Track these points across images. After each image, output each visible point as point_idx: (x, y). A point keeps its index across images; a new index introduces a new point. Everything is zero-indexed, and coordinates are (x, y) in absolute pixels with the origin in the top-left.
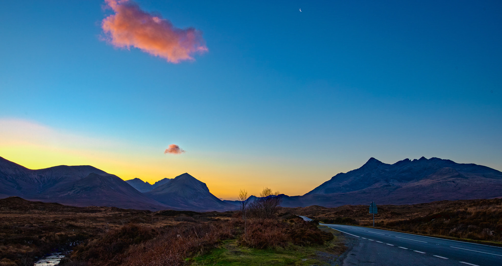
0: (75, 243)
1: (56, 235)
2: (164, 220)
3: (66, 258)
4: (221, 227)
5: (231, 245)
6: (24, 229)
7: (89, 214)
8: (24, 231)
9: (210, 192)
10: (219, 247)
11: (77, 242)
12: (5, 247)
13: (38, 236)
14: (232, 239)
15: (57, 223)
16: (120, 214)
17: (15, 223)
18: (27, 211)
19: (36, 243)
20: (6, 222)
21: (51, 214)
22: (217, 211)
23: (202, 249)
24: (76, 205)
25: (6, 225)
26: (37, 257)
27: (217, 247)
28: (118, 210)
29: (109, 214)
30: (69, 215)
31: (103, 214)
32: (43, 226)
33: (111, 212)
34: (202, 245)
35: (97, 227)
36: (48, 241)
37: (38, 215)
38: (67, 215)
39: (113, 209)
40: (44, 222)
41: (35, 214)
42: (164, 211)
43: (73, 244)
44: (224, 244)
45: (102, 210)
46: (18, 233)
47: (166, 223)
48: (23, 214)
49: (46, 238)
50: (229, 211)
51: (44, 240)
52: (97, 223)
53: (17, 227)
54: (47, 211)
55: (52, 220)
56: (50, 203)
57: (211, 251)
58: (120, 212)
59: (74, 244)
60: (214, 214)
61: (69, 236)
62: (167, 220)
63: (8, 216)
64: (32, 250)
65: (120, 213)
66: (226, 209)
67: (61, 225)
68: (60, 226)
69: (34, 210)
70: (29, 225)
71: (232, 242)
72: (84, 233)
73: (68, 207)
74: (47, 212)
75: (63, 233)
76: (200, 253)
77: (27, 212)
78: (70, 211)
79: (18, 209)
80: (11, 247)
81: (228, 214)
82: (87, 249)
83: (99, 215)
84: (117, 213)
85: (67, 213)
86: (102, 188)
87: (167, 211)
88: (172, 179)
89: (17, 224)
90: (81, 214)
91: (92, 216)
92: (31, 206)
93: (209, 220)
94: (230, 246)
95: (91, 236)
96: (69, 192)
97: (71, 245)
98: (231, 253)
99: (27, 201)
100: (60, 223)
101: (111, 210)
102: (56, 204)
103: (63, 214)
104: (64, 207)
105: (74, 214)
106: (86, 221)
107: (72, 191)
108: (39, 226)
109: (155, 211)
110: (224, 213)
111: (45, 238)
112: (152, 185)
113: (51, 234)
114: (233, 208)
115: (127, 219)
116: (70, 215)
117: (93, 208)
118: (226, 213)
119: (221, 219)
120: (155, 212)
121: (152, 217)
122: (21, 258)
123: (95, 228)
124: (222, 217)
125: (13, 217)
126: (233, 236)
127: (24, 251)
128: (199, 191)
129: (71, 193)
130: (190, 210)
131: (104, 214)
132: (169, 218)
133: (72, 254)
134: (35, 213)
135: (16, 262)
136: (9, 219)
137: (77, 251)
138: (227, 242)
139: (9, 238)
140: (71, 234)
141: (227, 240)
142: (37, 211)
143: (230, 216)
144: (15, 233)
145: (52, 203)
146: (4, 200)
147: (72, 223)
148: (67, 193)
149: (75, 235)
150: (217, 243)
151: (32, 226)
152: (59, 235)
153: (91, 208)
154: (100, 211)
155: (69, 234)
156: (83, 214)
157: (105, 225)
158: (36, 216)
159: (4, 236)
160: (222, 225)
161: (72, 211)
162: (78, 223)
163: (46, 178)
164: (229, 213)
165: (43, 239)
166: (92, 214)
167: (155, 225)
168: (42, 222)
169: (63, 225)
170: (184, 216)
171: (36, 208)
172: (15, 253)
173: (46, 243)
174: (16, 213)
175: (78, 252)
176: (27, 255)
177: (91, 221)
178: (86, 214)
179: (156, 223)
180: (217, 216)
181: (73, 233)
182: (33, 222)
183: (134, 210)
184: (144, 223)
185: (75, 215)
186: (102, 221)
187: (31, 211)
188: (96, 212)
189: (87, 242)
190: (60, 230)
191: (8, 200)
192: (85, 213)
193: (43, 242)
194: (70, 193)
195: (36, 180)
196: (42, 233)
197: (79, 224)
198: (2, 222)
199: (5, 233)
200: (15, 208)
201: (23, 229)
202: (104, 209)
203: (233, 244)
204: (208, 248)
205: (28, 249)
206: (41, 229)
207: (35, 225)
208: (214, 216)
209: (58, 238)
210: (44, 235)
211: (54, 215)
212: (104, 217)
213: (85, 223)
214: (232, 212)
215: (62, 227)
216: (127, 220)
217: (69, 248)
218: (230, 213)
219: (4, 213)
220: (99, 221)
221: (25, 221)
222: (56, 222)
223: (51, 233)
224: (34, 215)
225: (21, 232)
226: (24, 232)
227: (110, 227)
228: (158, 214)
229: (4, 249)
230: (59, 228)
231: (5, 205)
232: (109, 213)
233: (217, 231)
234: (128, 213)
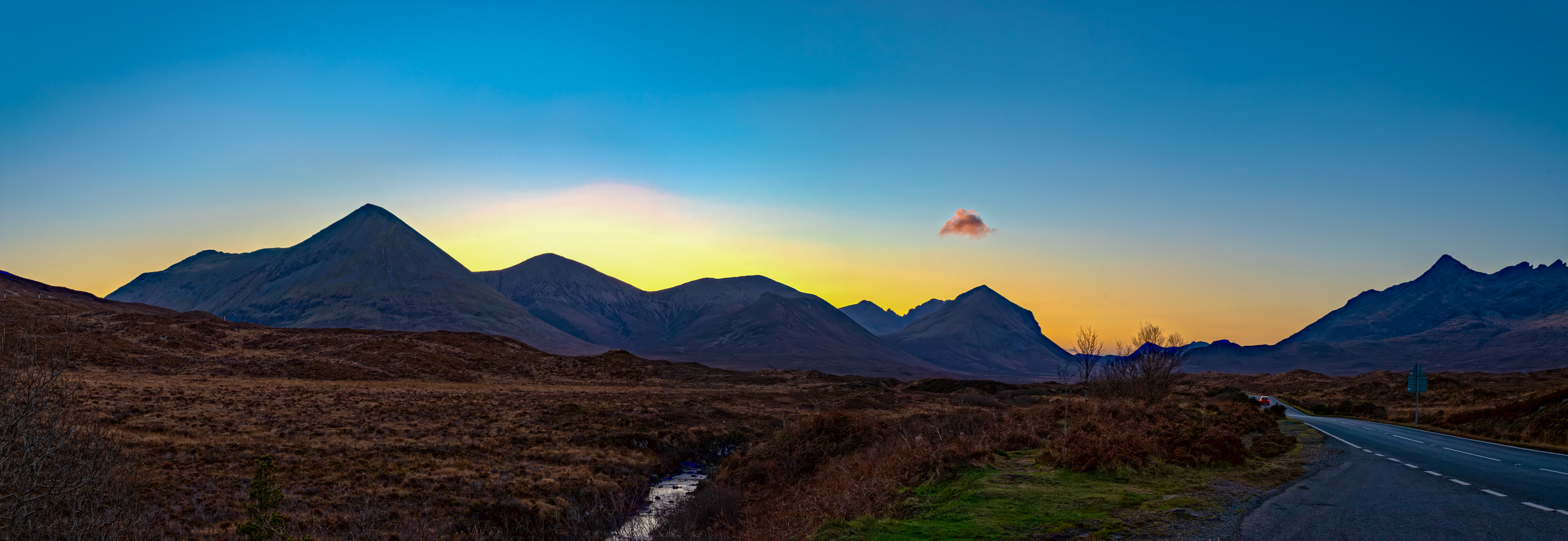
0: (727, 449)
1: (690, 432)
2: (924, 401)
3: (707, 480)
6: (632, 417)
7: (760, 387)
8: (633, 422)
9: (1042, 331)
11: (731, 448)
12: (602, 453)
13: (656, 433)
15: (694, 407)
16: (825, 386)
17: (617, 404)
18: (641, 380)
19: (653, 446)
21: (685, 388)
22: (1056, 381)
24: (736, 367)
26: (655, 475)
28: (822, 377)
29: (804, 386)
30: (721, 390)
31: (789, 388)
32: (665, 411)
33: (806, 383)
34: (940, 459)
35: (773, 415)
36: (676, 444)
37: (660, 388)
38: (716, 390)
39: (813, 375)
40: (670, 403)
41: (656, 386)
42: (928, 381)
43: (723, 452)
45: (786, 379)
46: (622, 425)
47: (927, 410)
48: (634, 387)
49: (673, 438)
50: (1087, 379)
51: (668, 441)
52: (775, 407)
53: (620, 412)
54: (678, 379)
55: (684, 400)
56: (684, 364)
57: (960, 474)
58: (826, 382)
59: (726, 453)
60: (1049, 387)
61: (715, 434)
62: (930, 403)
64: (646, 461)
65: (827, 384)
66: (1082, 375)
67: (700, 411)
68: (699, 413)
69: (653, 379)
70: (641, 408)
72: (743, 429)
73: (718, 371)
74: (679, 382)
75: (703, 428)
76: (935, 477)
77: (641, 383)
78: (721, 380)
79: (625, 375)
80: (612, 452)
83: (781, 389)
84: (820, 384)
85: (717, 384)
86: (789, 326)
87: (935, 380)
88: (948, 302)
89: (622, 406)
90: (744, 386)
91: (767, 391)
92: (646, 369)
95: (759, 435)
96: (721, 338)
97: (719, 454)
99: (639, 359)
100: (699, 405)
101: (807, 378)
102: (696, 364)
103: (708, 387)
104: (711, 371)
105: (730, 387)
106: (751, 403)
107: (726, 335)
108: (658, 412)
109: (907, 379)
110: (1075, 385)
111: (669, 436)
112: (902, 316)
113: (680, 429)
115: (839, 398)
116: (723, 390)
117: (768, 374)
118: (1080, 386)
120: (906, 384)
121: (896, 394)
122: (627, 474)
123: (768, 418)
124: (1068, 396)
125: (615, 392)
127: (633, 460)
128: (1015, 330)
129: (725, 339)
130: (991, 379)
131: (792, 386)
132: (938, 397)
133: (719, 472)
134: (654, 385)
135: (619, 482)
136: (609, 396)
137: (727, 467)
138: (1020, 454)
139: (608, 435)
140: (719, 431)
141: (1023, 449)
142: (658, 381)
143: (1089, 393)
144: (618, 424)
145: (688, 363)
146: (600, 357)
147: (724, 406)
148: (717, 340)
149: (726, 432)
151: (646, 412)
152: (695, 433)
153: (763, 372)
154: (784, 381)
155: (714, 430)
156: (749, 386)
157: (792, 412)
158: (656, 390)
159: (600, 430)
161: (726, 381)
162: (734, 407)
163: (676, 308)
165: (666, 439)
166: (765, 387)
167: (902, 413)
168: (667, 404)
169: (704, 411)
170: (974, 393)
171: (656, 374)
172: (618, 464)
173: (673, 447)
174: (620, 384)
175: (728, 469)
176: (639, 469)
177: (762, 402)
178: (755, 388)
179: (904, 408)
180: (1055, 394)
181: (723, 428)
182: (651, 403)
183: (859, 378)
184: (876, 409)
185: (733, 389)
186: (786, 403)
187: (647, 380)
188: (774, 383)
189: (746, 449)
190: (697, 420)
191: (607, 357)
192: (751, 384)
193: (668, 444)
194: (723, 340)
195: (657, 315)
196: (665, 427)
197: (739, 408)
198: (598, 403)
199: (601, 425)
200: (619, 375)
201: (631, 417)
202: (792, 376)
205: (640, 459)
206: (661, 418)
207: (651, 409)
208: (1049, 392)
209: (694, 438)
210: (667, 430)
211: (691, 388)
212: (791, 394)
213: (749, 406)
215: (701, 416)
216: (838, 401)
217: (715, 460)
219: (601, 384)
220: (780, 403)
221: (635, 400)
222: (692, 405)
223: (681, 427)
224: (652, 388)
225: (628, 423)
226: (631, 424)
227: (802, 416)
228: (913, 388)
229: (599, 456)
230: (696, 417)
231: (602, 368)
232: (801, 386)
234: (842, 386)
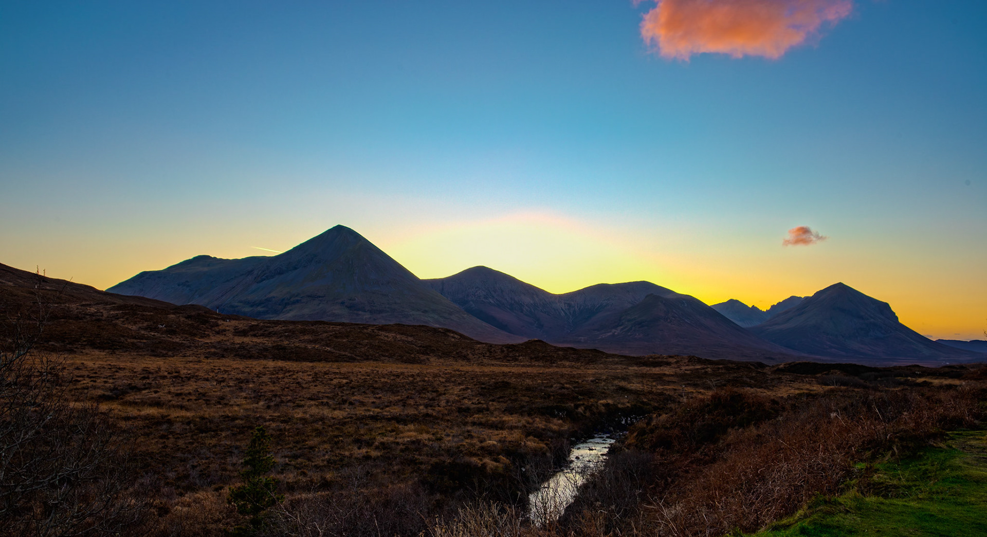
0: (629, 419)
1: (599, 404)
2: (794, 381)
3: (618, 444)
4: (940, 401)
5: (973, 443)
6: (553, 392)
7: (649, 369)
8: (553, 396)
9: (900, 321)
10: (941, 445)
11: (633, 418)
12: (531, 420)
13: (573, 405)
14: (973, 430)
15: (600, 384)
16: (704, 369)
17: (539, 381)
18: (554, 363)
19: (571, 416)
20: (527, 380)
21: (588, 369)
22: (921, 364)
23: (897, 446)
24: (626, 353)
25: (528, 385)
26: (573, 439)
27: (935, 445)
28: (700, 361)
29: (686, 368)
30: (617, 371)
31: (674, 370)
32: (578, 387)
33: (687, 366)
34: (896, 437)
35: (665, 392)
36: (588, 414)
37: (569, 370)
38: (613, 371)
39: (692, 360)
40: (580, 381)
41: (566, 367)
42: (793, 364)
43: (626, 421)
44: (952, 439)
45: (671, 363)
46: (545, 398)
47: (798, 389)
48: (549, 368)
49: (586, 409)
50: (954, 364)
51: (581, 411)
52: (665, 385)
53: (543, 388)
54: (582, 362)
55: (591, 379)
56: (587, 350)
57: (921, 453)
58: (705, 365)
59: (629, 422)
60: (912, 371)
61: (619, 406)
62: (800, 382)
63: (529, 370)
64: (566, 427)
65: (706, 366)
66: (944, 361)
67: (606, 388)
68: (605, 389)
69: (563, 362)
70: (559, 385)
71: (975, 435)
72: (643, 403)
73: (613, 356)
74: (583, 364)
75: (610, 401)
76: (893, 454)
77: (554, 365)
78: (617, 363)
79: (541, 359)
80: (538, 419)
81: (952, 371)
82: (652, 431)
83: (667, 370)
84: (699, 367)
85: (613, 367)
86: (669, 320)
87: (800, 364)
88: (806, 298)
89: (542, 383)
90: (636, 368)
91: (655, 372)
92: (558, 354)
93: (900, 384)
94: (971, 446)
95: (655, 408)
96: (614, 330)
97: (623, 422)
98: (977, 460)
99: (552, 346)
100: (603, 383)
101: (688, 361)
102: (595, 351)
103: (607, 368)
104: (608, 356)
105: (624, 368)
106: (645, 381)
107: (619, 328)
108: (573, 389)
109: (771, 363)
110: (941, 368)
111: (583, 408)
112: (765, 311)
113: (591, 402)
114: (964, 359)
115: (719, 378)
116: (619, 371)
117: (654, 359)
118: (947, 370)
119: (931, 383)
120: (773, 367)
121: (767, 376)
122: (552, 438)
123: (661, 394)
124: (936, 379)
125: (535, 372)
126: (976, 422)
127: (555, 427)
128: (872, 320)
129: (617, 331)
130: (854, 363)
131: (676, 368)
132: (805, 378)
133: (626, 438)
134: (564, 367)
135: (547, 444)
136: (531, 375)
137: (635, 434)
138: (961, 434)
139: (534, 406)
140: (623, 404)
141: (961, 430)
142: (567, 363)
143: (958, 376)
144: (541, 398)
145: (589, 350)
146: (522, 345)
147: (623, 384)
148: (611, 332)
149: (629, 405)
150: (934, 436)
151: (564, 388)
152: (603, 405)
153: (651, 357)
154: (668, 364)
155: (619, 403)
156: (640, 368)
157: (679, 390)
158: (567, 371)
159: (527, 402)
160: (942, 396)
161: (621, 364)
162: (632, 384)
163: (577, 307)
164: (955, 370)
165: (580, 410)
166: (654, 369)
167: (776, 391)
168: (577, 382)
169: (610, 388)
170: (838, 374)
171: (565, 358)
172: (544, 430)
173: (586, 416)
174: (539, 366)
175: (637, 436)
176: (560, 434)
177: (654, 381)
178: (645, 369)
179: (776, 387)
180: (920, 376)
181: (625, 402)
182: (565, 381)
183: (730, 362)
184: (751, 387)
185: (627, 370)
186: (673, 382)
187: (559, 363)
188: (661, 366)
189: (651, 419)
190: (605, 395)
191: (528, 345)
192: (642, 366)
193: (582, 414)
194: (615, 332)
195: (563, 312)
196: (580, 400)
197: (635, 386)
198: (523, 380)
199: (527, 398)
200: (537, 359)
201: (551, 392)
202: (675, 360)
203: (978, 442)
204: (911, 445)
205: (561, 425)
206: (576, 393)
207: (568, 386)
208: (914, 375)
209: (603, 409)
210: (581, 403)
211: (593, 369)
212: (676, 375)
213: (643, 384)
214: (962, 367)
215: (607, 391)
216: (719, 380)
217: (623, 428)
218: (957, 369)
219: (523, 366)
220: (669, 382)
221: (553, 378)
222: (597, 383)
223: (592, 400)
224: (564, 369)
225: (549, 396)
226: (552, 397)
227: (689, 392)
228: (779, 371)
229: (528, 423)
230: (603, 393)
231: (524, 354)
232: (683, 368)
233: (930, 409)
234: (719, 368)
